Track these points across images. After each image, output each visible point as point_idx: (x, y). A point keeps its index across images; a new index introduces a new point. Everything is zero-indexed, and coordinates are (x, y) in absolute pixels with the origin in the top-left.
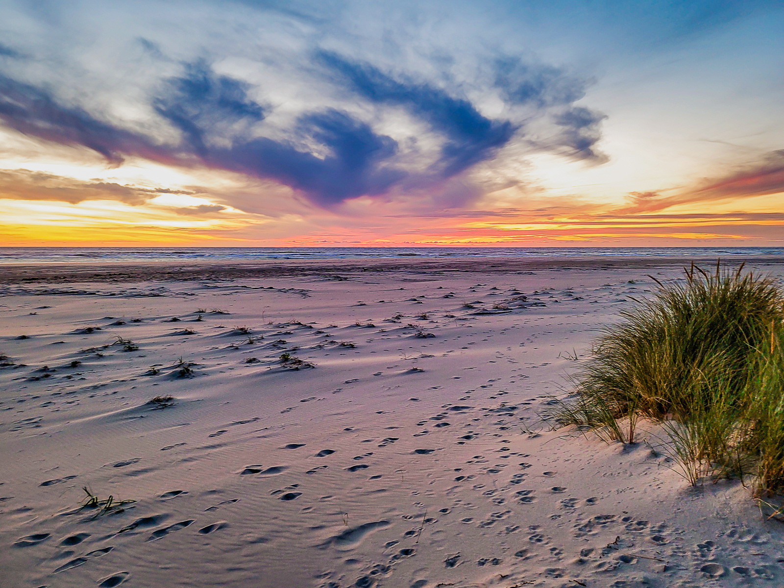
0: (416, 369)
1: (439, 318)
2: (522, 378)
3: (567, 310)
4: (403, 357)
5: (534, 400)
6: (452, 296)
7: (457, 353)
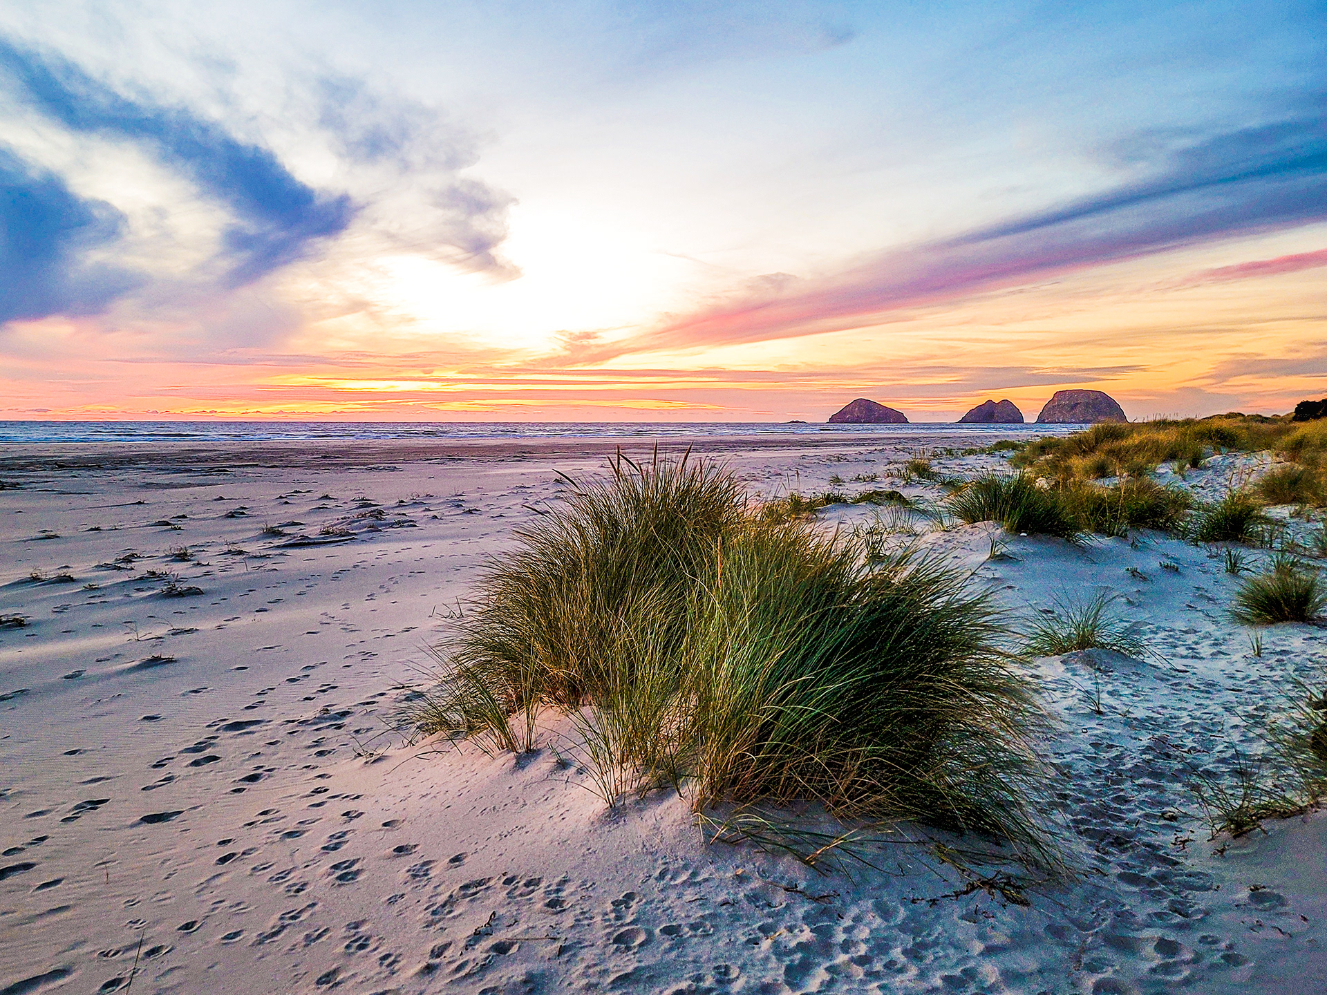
0: (159, 658)
1: (213, 559)
2: (365, 657)
3: (453, 532)
4: (133, 636)
5: (382, 694)
6: (243, 513)
7: (246, 621)
